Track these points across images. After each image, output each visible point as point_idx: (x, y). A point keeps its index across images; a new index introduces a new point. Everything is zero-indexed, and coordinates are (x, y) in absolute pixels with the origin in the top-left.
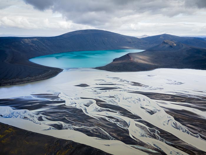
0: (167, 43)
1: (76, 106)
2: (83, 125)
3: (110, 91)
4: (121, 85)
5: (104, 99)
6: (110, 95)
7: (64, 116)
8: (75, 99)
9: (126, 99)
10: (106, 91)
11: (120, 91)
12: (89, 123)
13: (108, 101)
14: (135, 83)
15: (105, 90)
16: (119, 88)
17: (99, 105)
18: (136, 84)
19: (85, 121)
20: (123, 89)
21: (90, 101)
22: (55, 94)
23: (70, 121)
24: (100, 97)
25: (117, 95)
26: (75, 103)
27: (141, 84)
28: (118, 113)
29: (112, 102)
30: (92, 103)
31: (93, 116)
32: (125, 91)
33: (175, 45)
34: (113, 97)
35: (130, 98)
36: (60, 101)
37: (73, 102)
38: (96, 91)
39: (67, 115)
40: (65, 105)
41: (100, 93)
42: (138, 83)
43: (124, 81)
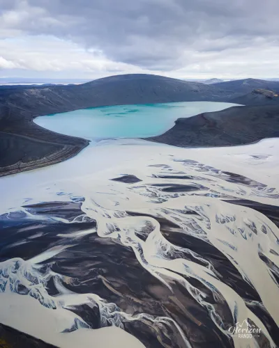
0: (260, 93)
1: (119, 236)
2: (140, 310)
3: (183, 195)
4: (204, 179)
5: (177, 219)
6: (186, 207)
7: (100, 274)
8: (116, 216)
9: (224, 222)
10: (176, 196)
11: (206, 195)
12: (152, 300)
13: (184, 225)
14: (232, 175)
15: (175, 193)
16: (202, 187)
17: (167, 235)
18: (235, 178)
19: (144, 294)
20: (212, 191)
21: (147, 222)
22: (74, 201)
23: (112, 293)
24: (166, 212)
25: (201, 208)
26: (118, 230)
27: (246, 180)
28: (211, 269)
29: (193, 228)
30: (151, 229)
31: (157, 273)
32: (216, 196)
33: (276, 95)
34: (194, 213)
35: (232, 220)
36: (85, 221)
37: (112, 226)
38: (155, 195)
39: (104, 271)
40: (95, 234)
41: (165, 201)
42: (238, 176)
43: (208, 170)
